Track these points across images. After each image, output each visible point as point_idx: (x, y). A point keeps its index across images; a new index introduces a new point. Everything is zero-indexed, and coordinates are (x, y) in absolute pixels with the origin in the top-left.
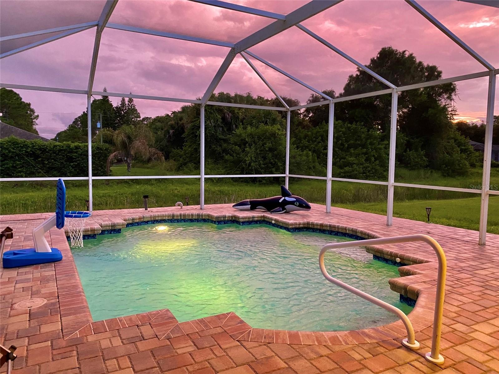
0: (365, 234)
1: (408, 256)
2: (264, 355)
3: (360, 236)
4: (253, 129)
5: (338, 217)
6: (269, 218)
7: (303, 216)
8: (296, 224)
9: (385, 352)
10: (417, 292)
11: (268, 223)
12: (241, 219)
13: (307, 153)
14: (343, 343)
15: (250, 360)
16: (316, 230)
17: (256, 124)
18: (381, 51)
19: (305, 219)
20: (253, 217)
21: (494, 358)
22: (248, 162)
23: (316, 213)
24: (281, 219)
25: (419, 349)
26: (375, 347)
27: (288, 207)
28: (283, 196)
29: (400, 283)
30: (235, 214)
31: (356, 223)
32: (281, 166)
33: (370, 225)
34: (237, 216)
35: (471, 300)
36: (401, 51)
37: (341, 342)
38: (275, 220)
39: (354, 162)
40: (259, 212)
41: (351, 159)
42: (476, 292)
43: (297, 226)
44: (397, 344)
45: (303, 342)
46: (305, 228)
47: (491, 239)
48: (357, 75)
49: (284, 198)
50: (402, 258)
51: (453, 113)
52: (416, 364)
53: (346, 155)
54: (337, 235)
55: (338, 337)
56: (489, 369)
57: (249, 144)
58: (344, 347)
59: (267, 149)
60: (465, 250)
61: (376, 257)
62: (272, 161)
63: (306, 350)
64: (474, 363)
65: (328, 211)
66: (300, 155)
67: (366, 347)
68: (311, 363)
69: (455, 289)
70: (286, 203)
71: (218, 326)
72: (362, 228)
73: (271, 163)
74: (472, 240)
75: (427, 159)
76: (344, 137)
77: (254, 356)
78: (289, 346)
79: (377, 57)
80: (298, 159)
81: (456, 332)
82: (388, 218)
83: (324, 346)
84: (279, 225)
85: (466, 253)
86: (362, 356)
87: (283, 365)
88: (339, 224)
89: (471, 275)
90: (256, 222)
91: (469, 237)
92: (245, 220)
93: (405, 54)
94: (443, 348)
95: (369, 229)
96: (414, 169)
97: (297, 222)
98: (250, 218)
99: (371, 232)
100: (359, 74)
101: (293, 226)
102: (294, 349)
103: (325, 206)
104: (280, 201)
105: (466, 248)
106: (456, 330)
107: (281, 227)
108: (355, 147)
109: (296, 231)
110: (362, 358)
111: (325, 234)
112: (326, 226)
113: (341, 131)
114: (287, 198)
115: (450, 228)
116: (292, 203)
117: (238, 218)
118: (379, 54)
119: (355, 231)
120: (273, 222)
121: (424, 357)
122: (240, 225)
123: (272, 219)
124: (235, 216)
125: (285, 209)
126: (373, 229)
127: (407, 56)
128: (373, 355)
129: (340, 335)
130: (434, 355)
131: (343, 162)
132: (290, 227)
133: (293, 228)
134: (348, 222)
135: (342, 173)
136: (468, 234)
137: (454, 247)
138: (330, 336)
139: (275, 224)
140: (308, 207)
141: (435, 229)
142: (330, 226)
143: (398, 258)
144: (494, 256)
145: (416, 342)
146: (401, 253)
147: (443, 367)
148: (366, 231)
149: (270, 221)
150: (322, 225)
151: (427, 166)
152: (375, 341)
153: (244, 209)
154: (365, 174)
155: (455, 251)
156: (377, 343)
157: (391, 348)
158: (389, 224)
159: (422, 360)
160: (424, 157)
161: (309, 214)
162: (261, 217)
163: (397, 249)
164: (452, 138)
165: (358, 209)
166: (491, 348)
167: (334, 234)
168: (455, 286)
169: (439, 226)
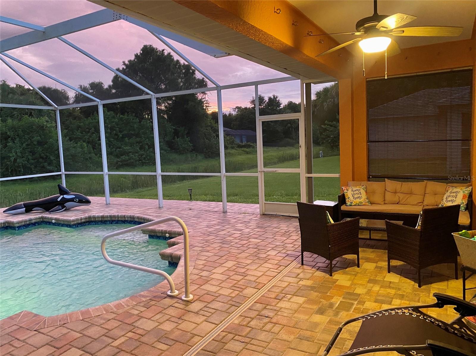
0: (141, 218)
1: (174, 231)
2: (62, 333)
3: (137, 221)
4: (15, 122)
5: (117, 207)
6: (48, 218)
7: (84, 211)
8: (77, 220)
9: (156, 303)
10: (179, 256)
11: (48, 224)
12: (16, 224)
13: (81, 145)
14: (125, 306)
15: (49, 341)
16: (98, 222)
17: (18, 116)
18: (143, 48)
19: (86, 214)
20: (30, 220)
21: (222, 287)
22: (13, 158)
23: (96, 206)
24: (61, 218)
25: (178, 295)
26: (148, 303)
27: (67, 204)
28: (61, 194)
29: (167, 253)
30: (8, 220)
31: (133, 210)
32: (54, 159)
33: (145, 210)
34: (11, 221)
35: (213, 254)
36: (161, 49)
37: (123, 306)
38: (56, 219)
39: (129, 151)
40: (36, 214)
41: (127, 148)
42: (217, 247)
43: (79, 222)
44: (164, 296)
45: (93, 315)
46: (87, 222)
47: (231, 206)
48: (123, 68)
49: (62, 196)
50: (170, 233)
51: (207, 105)
52: (177, 305)
53: (121, 145)
54: (118, 223)
55: (121, 303)
56: (219, 294)
57: (12, 138)
58: (127, 308)
59: (35, 143)
60: (214, 218)
61: (151, 237)
62: (43, 155)
63: (96, 319)
64: (211, 294)
65: (108, 202)
66: (74, 147)
67: (142, 304)
68: (101, 327)
69: (204, 249)
70: (65, 201)
71: (12, 325)
72: (138, 214)
73: (42, 158)
74: (219, 210)
75: (192, 145)
76: (118, 128)
77: (52, 337)
78: (82, 321)
79: (140, 53)
80: (73, 151)
81: (202, 278)
82: (159, 202)
83: (111, 312)
84: (60, 224)
85: (214, 221)
86: (139, 311)
87: (79, 335)
88: (118, 214)
89: (215, 236)
90: (34, 224)
91: (218, 208)
92: (20, 224)
93: (164, 53)
94: (193, 290)
95: (144, 214)
96: (183, 154)
97: (79, 217)
98: (27, 221)
99: (145, 216)
100: (125, 68)
101: (75, 222)
102: (86, 322)
103: (104, 198)
104: (59, 200)
105: (214, 217)
106: (202, 276)
107: (63, 225)
108: (130, 136)
109: (79, 226)
110: (139, 312)
111: (107, 224)
112: (107, 217)
113: (114, 122)
114: (65, 196)
115: (206, 203)
116: (71, 200)
117: (13, 223)
118: (141, 50)
119: (133, 217)
120: (53, 221)
121: (181, 299)
122: (16, 230)
123: (52, 219)
124: (8, 222)
125: (65, 207)
126: (148, 213)
127: (166, 54)
128: (147, 308)
129: (122, 301)
130: (187, 296)
131: (118, 151)
132: (72, 223)
133: (75, 225)
134: (126, 210)
135: (119, 162)
136: (217, 206)
137: (207, 217)
138: (115, 304)
139: (55, 223)
140: (88, 202)
141: (195, 205)
142: (111, 216)
143: (167, 234)
144: (231, 219)
145: (176, 291)
146: (169, 229)
147: (192, 301)
148: (142, 216)
149: (50, 221)
150: (103, 217)
151: (193, 150)
152: (148, 298)
153: (18, 213)
154: (141, 162)
155: (207, 221)
156: (150, 299)
157: (160, 299)
158: (161, 207)
159: (180, 301)
160: (189, 143)
161: (90, 208)
162: (40, 218)
163: (165, 227)
164: (209, 126)
165: (135, 197)
166: (222, 281)
167: (115, 222)
168: (204, 247)
169: (199, 203)
